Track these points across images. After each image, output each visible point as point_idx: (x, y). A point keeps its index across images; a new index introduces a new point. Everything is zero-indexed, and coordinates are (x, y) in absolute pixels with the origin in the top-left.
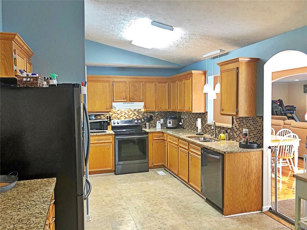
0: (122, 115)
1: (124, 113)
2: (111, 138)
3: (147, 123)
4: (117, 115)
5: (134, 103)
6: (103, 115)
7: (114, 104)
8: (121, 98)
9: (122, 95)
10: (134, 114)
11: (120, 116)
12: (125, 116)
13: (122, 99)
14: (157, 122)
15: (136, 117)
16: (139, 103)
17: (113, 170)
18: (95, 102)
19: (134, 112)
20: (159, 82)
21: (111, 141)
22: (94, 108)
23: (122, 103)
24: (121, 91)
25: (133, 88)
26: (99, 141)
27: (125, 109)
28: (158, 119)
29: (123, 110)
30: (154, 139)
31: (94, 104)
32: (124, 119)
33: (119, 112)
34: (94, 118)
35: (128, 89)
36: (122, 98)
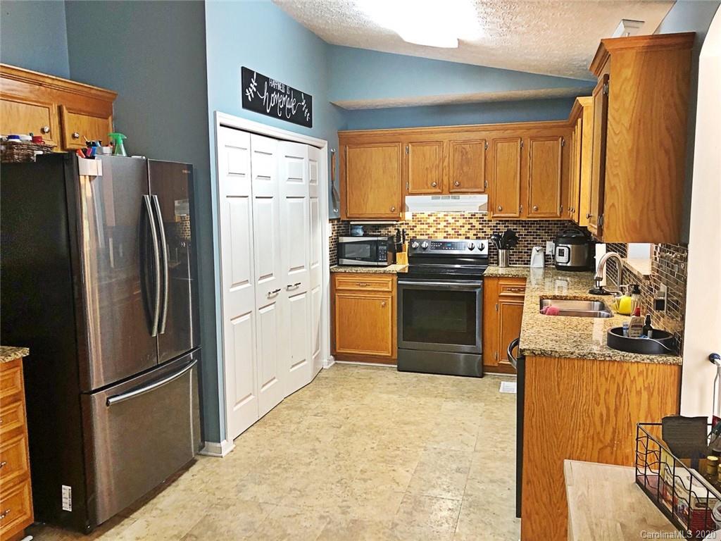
0: (439, 226)
1: (445, 224)
2: (390, 283)
3: (500, 251)
4: (426, 226)
5: (461, 196)
6: (393, 225)
7: (408, 199)
8: (427, 184)
9: (429, 176)
10: (469, 226)
11: (434, 229)
12: (447, 229)
13: (428, 188)
14: (534, 248)
15: (474, 235)
16: (472, 196)
17: (393, 358)
18: (365, 194)
19: (471, 221)
20: (533, 138)
21: (390, 290)
22: (364, 210)
23: (430, 197)
24: (428, 166)
25: (460, 157)
26: (362, 286)
27: (445, 213)
28: (538, 241)
29: (441, 215)
30: (502, 294)
31: (363, 200)
32: (445, 238)
33: (431, 220)
34: (361, 233)
35: (447, 159)
36: (429, 185)
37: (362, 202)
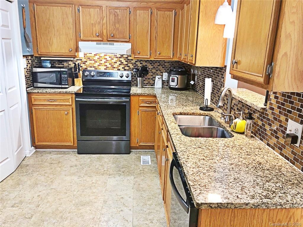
0: (101, 62)
1: (105, 60)
2: (70, 99)
3: (138, 79)
4: (93, 62)
5: (115, 43)
6: (71, 60)
7: (81, 44)
8: (93, 34)
9: (94, 29)
10: (120, 63)
11: (98, 64)
12: (106, 64)
13: (94, 37)
14: (157, 77)
15: (123, 68)
16: (122, 44)
17: (75, 146)
18: (51, 38)
19: (121, 59)
20: (158, 9)
21: (71, 104)
22: (51, 49)
23: (95, 43)
24: (93, 23)
25: (114, 18)
26: (51, 102)
27: (105, 54)
28: (158, 72)
29: (102, 55)
30: (141, 105)
31: (50, 43)
32: (105, 69)
33: (96, 58)
34: (49, 65)
35: (105, 18)
36: (94, 35)
37: (49, 45)
